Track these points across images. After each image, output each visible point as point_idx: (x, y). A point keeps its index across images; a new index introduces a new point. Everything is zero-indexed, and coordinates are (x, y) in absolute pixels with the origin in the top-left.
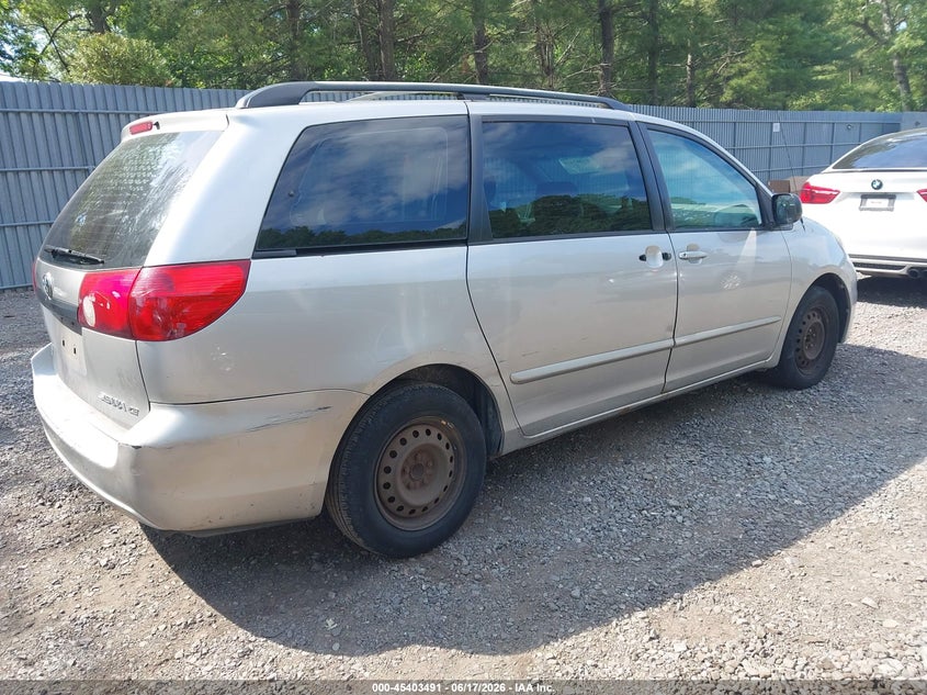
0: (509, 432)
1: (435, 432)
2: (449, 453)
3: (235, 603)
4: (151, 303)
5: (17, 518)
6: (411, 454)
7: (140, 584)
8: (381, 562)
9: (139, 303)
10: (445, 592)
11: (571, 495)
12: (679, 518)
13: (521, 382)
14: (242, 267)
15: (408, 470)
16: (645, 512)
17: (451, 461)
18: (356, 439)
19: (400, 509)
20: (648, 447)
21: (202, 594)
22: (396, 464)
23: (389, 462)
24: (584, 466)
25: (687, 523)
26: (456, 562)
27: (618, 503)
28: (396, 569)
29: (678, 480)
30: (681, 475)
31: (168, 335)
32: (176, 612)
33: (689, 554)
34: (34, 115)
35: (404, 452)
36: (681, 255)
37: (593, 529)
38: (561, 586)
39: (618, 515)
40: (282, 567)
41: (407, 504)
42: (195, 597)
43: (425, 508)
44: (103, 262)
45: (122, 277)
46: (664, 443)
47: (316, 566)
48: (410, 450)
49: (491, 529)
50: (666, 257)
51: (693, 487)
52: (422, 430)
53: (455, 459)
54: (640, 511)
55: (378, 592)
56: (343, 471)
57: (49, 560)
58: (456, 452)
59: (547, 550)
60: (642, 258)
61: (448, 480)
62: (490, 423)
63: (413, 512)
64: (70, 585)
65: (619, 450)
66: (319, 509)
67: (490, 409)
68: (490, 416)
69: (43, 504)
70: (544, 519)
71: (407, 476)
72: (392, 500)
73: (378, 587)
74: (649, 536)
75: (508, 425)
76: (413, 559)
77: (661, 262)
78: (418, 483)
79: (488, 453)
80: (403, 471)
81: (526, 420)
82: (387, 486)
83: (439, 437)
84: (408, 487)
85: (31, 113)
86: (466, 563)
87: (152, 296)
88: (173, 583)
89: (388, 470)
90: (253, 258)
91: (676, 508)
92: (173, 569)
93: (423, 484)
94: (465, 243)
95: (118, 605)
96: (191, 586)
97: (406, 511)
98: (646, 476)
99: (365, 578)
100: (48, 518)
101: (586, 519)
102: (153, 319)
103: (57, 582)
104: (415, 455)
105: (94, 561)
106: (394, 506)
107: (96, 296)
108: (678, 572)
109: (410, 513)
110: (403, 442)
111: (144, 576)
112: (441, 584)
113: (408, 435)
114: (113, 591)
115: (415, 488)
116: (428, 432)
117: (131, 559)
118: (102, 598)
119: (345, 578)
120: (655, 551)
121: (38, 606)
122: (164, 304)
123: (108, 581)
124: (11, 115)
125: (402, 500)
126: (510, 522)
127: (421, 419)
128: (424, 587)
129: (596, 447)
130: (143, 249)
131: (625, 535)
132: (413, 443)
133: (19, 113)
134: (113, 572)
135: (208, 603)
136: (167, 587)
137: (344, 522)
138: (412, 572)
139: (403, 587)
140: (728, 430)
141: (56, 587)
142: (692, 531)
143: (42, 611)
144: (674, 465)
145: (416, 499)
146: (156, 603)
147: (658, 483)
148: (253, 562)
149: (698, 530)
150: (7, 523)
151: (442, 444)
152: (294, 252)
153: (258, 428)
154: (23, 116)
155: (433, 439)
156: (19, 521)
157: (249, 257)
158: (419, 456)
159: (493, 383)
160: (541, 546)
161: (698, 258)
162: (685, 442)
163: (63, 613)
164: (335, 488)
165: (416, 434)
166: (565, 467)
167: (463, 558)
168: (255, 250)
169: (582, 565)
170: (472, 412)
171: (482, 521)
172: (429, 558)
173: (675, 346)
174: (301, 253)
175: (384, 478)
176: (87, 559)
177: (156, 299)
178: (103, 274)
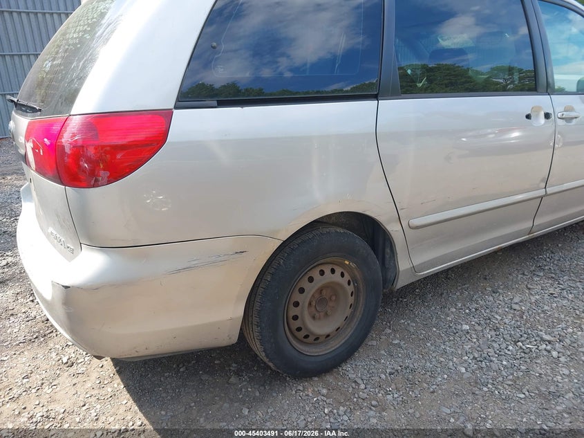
0: (403, 271)
1: (338, 271)
2: (350, 289)
3: (163, 413)
4: (78, 151)
5: (11, 312)
6: (316, 291)
7: (89, 385)
8: (288, 379)
9: (68, 150)
10: (346, 418)
11: (451, 322)
12: (555, 354)
13: (417, 228)
14: (163, 118)
15: (314, 303)
16: (520, 344)
17: (352, 296)
18: (269, 278)
19: (306, 337)
20: (511, 277)
21: (138, 400)
22: (304, 299)
23: (297, 297)
24: (458, 294)
25: (563, 359)
26: (354, 385)
27: (493, 333)
28: (301, 388)
29: (544, 312)
30: (546, 308)
31: (93, 182)
32: (113, 418)
33: (571, 395)
34: (62, 15)
35: (312, 290)
36: (559, 115)
37: (474, 358)
38: (452, 420)
39: (496, 345)
40: (205, 377)
41: (312, 334)
42: (131, 401)
43: (328, 336)
44: (40, 110)
45: (52, 125)
46: (523, 274)
47: (233, 380)
48: (316, 288)
49: (383, 352)
50: (547, 116)
51: (560, 321)
52: (327, 270)
53: (356, 293)
54: (515, 343)
55: (285, 412)
56: (257, 306)
57: (26, 353)
58: (357, 289)
59: (435, 377)
60: (528, 117)
61: (348, 312)
62: (387, 262)
63: (317, 339)
64: (36, 379)
65: (486, 279)
66: (235, 339)
67: (388, 250)
68: (387, 256)
69: (32, 301)
70: (429, 344)
71: (313, 309)
72: (299, 329)
73: (286, 407)
74: (528, 371)
75: (403, 264)
76: (316, 379)
77: (542, 120)
78: (322, 314)
79: (384, 288)
80: (310, 304)
81: (418, 260)
82: (295, 318)
83: (342, 275)
84: (314, 318)
85: (60, 14)
86: (362, 386)
87: (80, 143)
88: (116, 386)
89: (296, 304)
90: (176, 108)
91: (550, 342)
92: (117, 371)
93: (326, 314)
94: (376, 97)
95: (68, 404)
96: (129, 391)
97: (311, 339)
98: (515, 306)
99: (274, 394)
100: (33, 315)
101: (467, 347)
102: (79, 166)
103: (27, 377)
104: (320, 290)
105: (59, 358)
106: (301, 334)
107: (34, 142)
108: (566, 415)
109: (315, 340)
110: (311, 280)
111: (94, 375)
112: (341, 408)
113: (315, 274)
114: (67, 389)
115: (319, 319)
116: (333, 271)
117: (86, 359)
118: (57, 397)
119: (257, 394)
120: (537, 388)
121: (7, 399)
122: (91, 152)
123: (65, 379)
124: (47, 15)
125: (307, 329)
126: (399, 346)
127: (328, 260)
128: (326, 411)
129: (466, 275)
130: (71, 98)
131: (505, 367)
132: (319, 281)
133: (52, 13)
134: (72, 370)
135: (141, 410)
136: (110, 390)
137: (257, 347)
138: (314, 391)
139: (308, 409)
140: (577, 265)
141: (25, 380)
142: (568, 367)
143: (8, 405)
144: (537, 297)
145: (319, 328)
146: (99, 406)
147: (526, 314)
148: (181, 370)
149: (575, 368)
150: (4, 316)
151: (344, 281)
152: (215, 103)
153: (179, 271)
154: (55, 16)
155: (336, 277)
156: (12, 315)
157: (172, 106)
158: (324, 292)
159: (393, 229)
160: (429, 373)
161: (572, 118)
162: (541, 274)
163: (25, 408)
164: (250, 319)
165: (322, 273)
166: (442, 294)
167: (360, 381)
168: (178, 100)
169: (470, 397)
170: (372, 252)
171: (374, 343)
172: (329, 378)
173: (546, 195)
174: (222, 104)
175: (293, 311)
176: (54, 355)
177: (83, 147)
178: (40, 122)
